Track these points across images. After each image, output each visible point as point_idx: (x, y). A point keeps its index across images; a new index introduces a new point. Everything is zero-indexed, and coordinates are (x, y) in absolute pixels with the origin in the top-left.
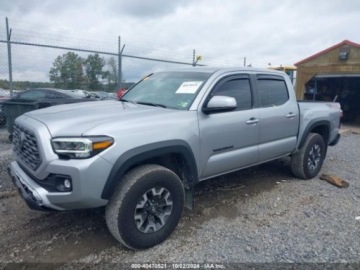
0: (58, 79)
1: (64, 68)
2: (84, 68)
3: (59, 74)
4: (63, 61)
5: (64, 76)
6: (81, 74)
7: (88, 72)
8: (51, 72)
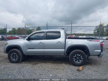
0: (96, 33)
1: (98, 29)
2: (105, 29)
3: (96, 31)
4: (98, 27)
5: (98, 32)
6: (104, 31)
7: (106, 30)
8: (94, 31)
